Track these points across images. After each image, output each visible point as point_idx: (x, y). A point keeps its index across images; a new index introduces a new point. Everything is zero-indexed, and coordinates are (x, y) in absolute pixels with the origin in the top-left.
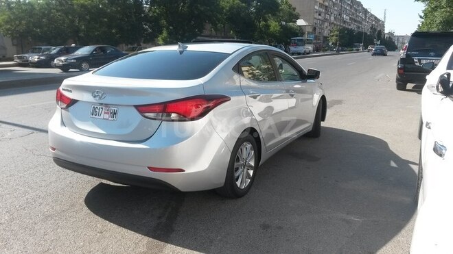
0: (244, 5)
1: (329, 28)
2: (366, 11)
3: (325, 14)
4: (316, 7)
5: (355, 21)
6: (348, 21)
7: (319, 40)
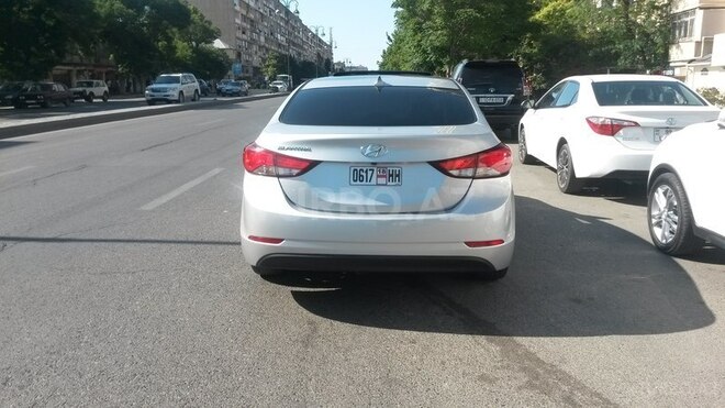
0: (130, 11)
1: (259, 53)
2: (306, 29)
3: (252, 32)
4: (238, 21)
5: (294, 44)
6: (284, 43)
7: (247, 72)
